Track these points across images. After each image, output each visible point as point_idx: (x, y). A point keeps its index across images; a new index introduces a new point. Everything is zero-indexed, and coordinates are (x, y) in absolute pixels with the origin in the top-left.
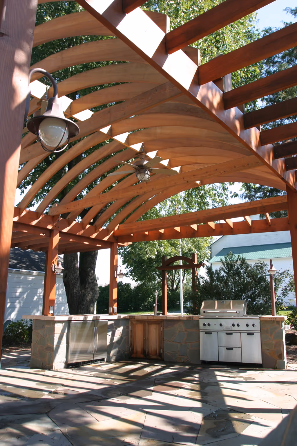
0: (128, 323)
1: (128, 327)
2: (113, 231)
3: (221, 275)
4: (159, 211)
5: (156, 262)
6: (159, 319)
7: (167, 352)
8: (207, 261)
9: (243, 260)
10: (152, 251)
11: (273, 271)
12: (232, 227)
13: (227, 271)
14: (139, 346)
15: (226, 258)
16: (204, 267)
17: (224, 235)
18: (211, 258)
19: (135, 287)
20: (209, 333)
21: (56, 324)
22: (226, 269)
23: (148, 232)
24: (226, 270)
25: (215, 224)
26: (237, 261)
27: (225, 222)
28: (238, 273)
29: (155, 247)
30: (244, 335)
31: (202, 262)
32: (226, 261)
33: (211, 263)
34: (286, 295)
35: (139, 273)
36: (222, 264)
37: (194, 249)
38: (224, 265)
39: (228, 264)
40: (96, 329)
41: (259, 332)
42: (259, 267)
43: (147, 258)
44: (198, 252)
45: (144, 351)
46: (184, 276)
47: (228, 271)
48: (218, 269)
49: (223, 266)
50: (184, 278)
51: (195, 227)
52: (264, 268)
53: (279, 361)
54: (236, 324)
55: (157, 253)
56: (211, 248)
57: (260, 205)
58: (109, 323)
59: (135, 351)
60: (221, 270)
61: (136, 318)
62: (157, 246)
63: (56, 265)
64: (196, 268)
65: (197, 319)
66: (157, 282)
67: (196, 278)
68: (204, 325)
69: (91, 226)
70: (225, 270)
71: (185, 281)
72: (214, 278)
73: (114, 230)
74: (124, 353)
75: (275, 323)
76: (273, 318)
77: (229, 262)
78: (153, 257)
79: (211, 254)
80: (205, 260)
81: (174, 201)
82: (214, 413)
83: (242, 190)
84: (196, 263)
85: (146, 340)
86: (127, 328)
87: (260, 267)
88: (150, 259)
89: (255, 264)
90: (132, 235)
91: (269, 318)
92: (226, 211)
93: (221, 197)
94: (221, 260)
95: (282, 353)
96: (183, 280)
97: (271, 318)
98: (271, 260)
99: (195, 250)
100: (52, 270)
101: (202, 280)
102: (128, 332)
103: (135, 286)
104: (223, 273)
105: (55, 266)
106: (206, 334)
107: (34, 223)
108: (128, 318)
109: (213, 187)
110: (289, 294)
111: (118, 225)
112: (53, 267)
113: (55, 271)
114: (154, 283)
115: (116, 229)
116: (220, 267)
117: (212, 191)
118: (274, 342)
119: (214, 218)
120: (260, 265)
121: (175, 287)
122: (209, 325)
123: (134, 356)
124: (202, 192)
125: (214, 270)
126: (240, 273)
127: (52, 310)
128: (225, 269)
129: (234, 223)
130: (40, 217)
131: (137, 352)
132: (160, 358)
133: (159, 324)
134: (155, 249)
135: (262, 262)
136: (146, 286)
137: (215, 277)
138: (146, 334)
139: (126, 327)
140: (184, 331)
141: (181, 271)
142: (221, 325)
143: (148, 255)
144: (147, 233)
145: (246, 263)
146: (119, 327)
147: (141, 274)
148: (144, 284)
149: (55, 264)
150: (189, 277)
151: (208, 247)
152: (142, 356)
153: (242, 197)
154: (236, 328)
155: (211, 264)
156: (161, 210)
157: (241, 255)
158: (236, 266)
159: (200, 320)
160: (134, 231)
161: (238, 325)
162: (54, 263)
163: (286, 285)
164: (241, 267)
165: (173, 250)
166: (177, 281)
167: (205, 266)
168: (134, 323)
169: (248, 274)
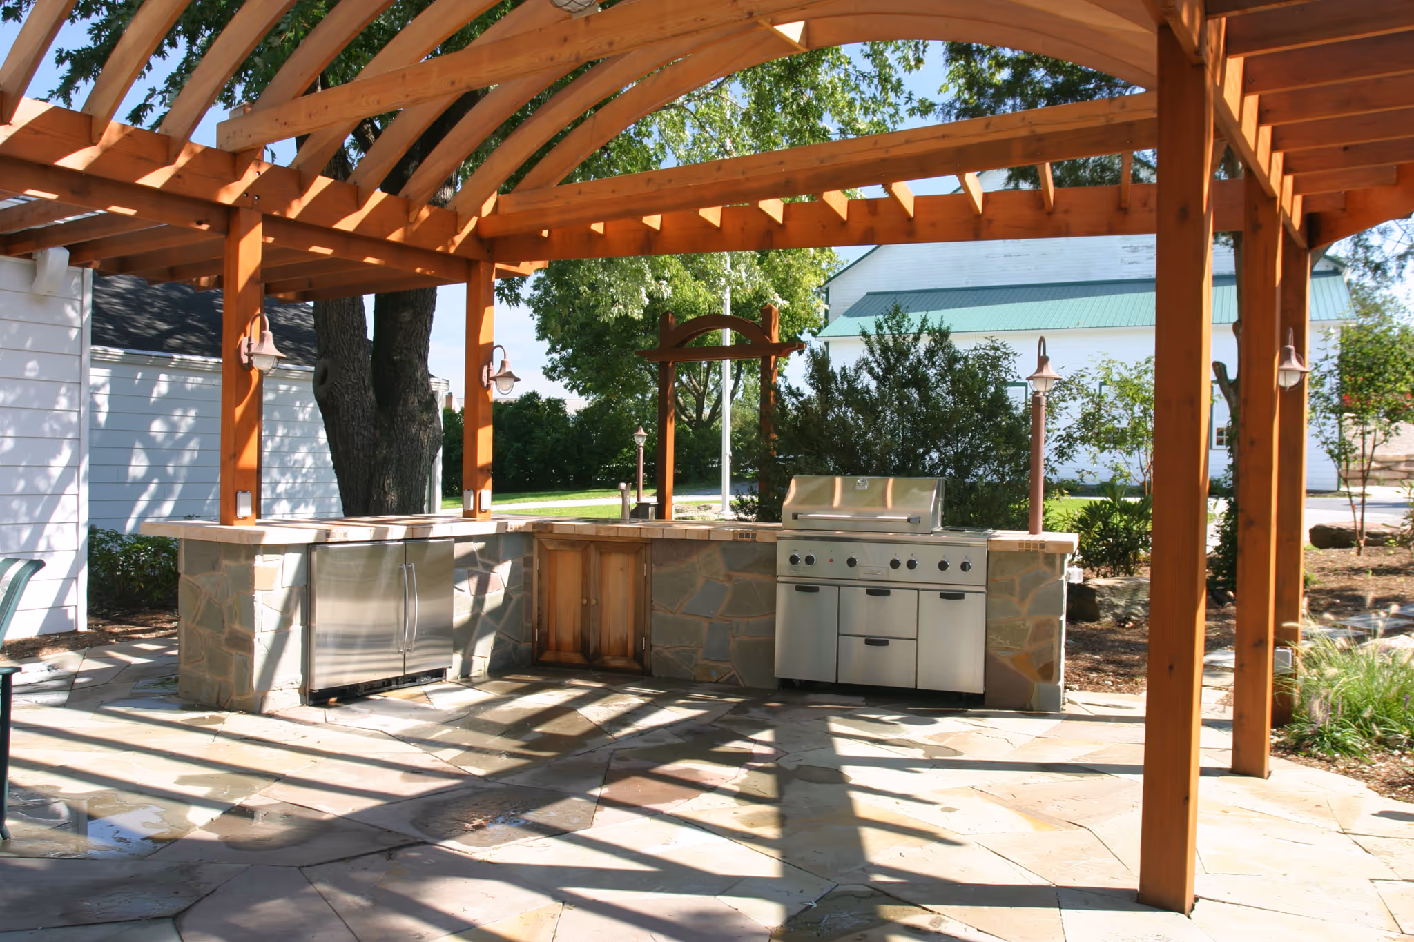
0: (531, 549)
1: (528, 562)
2: (475, 219)
3: (860, 387)
4: (657, 157)
5: (646, 331)
6: (637, 535)
7: (663, 647)
8: (814, 335)
9: (941, 335)
10: (632, 294)
11: (1047, 379)
12: (912, 214)
13: (881, 373)
14: (566, 627)
15: (879, 327)
16: (800, 353)
17: (879, 245)
18: (826, 324)
19: (577, 412)
20: (807, 589)
21: (258, 557)
22: (879, 365)
23: (602, 224)
24: (877, 369)
25: (850, 203)
26: (917, 338)
27: (886, 196)
28: (920, 382)
29: (644, 282)
30: (931, 600)
31: (798, 336)
32: (880, 336)
33: (827, 339)
34: (1069, 457)
35: (590, 368)
36: (866, 347)
37: (771, 290)
38: (872, 351)
39: (885, 349)
40: (409, 570)
41: (983, 589)
42: (987, 360)
43: (616, 318)
44: (786, 303)
45: (583, 645)
46: (737, 378)
47: (883, 370)
48: (851, 365)
49: (867, 355)
50: (736, 385)
51: (773, 208)
52: (1005, 363)
53: (1039, 685)
54: (903, 562)
55: (647, 301)
56: (827, 292)
57: (1024, 132)
58: (460, 550)
59: (552, 640)
60: (861, 368)
61: (556, 531)
62: (649, 276)
63: (255, 341)
64: (773, 358)
65: (771, 540)
66: (650, 395)
67: (772, 393)
68: (794, 560)
69: (393, 197)
70: (873, 368)
71: (739, 395)
72: (837, 394)
73: (478, 212)
74: (515, 648)
75: (1041, 560)
76: (1035, 544)
77: (891, 344)
78: (637, 314)
79: (826, 312)
80: (805, 331)
81: (711, 124)
82: (815, 906)
83: (947, 89)
84: (776, 338)
85: (589, 609)
86: (525, 565)
87: (993, 360)
88: (625, 319)
89: (975, 349)
90: (545, 233)
91: (1021, 543)
92: (894, 153)
93: (874, 112)
94: (864, 334)
95: (1055, 659)
96: (733, 394)
97: (1028, 543)
98: (1042, 340)
99: (777, 294)
100: (240, 360)
101: (794, 400)
102: (528, 577)
103: (578, 408)
104: (867, 381)
105: (249, 346)
106: (797, 592)
107: (156, 179)
108: (530, 530)
109: (848, 75)
110: (1077, 451)
111: (491, 194)
112: (244, 349)
113: (250, 363)
114: (643, 400)
115: (487, 209)
116: (858, 358)
117: (843, 91)
118: (1030, 624)
119: (845, 179)
120: (991, 353)
121: (707, 412)
122: (809, 560)
123: (548, 656)
124: (809, 94)
125: (835, 366)
126: (925, 378)
127: (245, 505)
128: (874, 365)
129: (918, 200)
130: (177, 156)
131: (559, 647)
132: (637, 666)
133: (637, 553)
134: (643, 289)
135: (999, 342)
136: (614, 409)
137: (838, 390)
138: (590, 585)
139: (521, 561)
140: (721, 578)
141: (727, 364)
142: (852, 562)
143: (615, 311)
144: (598, 227)
145: (950, 346)
146: (498, 562)
147: (598, 371)
148: (608, 401)
149: (250, 339)
150: (751, 381)
151: (820, 287)
152: (577, 658)
153: (949, 111)
154: (903, 573)
155: (827, 344)
156: (664, 153)
157: (935, 318)
158: (911, 357)
159: (780, 543)
160: (553, 219)
161: (911, 565)
162: (248, 335)
163: (1070, 422)
164: (930, 359)
165: (702, 291)
166: (715, 394)
167: (807, 352)
168: (551, 548)
169: (953, 383)
